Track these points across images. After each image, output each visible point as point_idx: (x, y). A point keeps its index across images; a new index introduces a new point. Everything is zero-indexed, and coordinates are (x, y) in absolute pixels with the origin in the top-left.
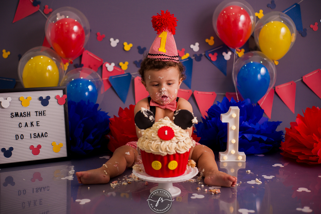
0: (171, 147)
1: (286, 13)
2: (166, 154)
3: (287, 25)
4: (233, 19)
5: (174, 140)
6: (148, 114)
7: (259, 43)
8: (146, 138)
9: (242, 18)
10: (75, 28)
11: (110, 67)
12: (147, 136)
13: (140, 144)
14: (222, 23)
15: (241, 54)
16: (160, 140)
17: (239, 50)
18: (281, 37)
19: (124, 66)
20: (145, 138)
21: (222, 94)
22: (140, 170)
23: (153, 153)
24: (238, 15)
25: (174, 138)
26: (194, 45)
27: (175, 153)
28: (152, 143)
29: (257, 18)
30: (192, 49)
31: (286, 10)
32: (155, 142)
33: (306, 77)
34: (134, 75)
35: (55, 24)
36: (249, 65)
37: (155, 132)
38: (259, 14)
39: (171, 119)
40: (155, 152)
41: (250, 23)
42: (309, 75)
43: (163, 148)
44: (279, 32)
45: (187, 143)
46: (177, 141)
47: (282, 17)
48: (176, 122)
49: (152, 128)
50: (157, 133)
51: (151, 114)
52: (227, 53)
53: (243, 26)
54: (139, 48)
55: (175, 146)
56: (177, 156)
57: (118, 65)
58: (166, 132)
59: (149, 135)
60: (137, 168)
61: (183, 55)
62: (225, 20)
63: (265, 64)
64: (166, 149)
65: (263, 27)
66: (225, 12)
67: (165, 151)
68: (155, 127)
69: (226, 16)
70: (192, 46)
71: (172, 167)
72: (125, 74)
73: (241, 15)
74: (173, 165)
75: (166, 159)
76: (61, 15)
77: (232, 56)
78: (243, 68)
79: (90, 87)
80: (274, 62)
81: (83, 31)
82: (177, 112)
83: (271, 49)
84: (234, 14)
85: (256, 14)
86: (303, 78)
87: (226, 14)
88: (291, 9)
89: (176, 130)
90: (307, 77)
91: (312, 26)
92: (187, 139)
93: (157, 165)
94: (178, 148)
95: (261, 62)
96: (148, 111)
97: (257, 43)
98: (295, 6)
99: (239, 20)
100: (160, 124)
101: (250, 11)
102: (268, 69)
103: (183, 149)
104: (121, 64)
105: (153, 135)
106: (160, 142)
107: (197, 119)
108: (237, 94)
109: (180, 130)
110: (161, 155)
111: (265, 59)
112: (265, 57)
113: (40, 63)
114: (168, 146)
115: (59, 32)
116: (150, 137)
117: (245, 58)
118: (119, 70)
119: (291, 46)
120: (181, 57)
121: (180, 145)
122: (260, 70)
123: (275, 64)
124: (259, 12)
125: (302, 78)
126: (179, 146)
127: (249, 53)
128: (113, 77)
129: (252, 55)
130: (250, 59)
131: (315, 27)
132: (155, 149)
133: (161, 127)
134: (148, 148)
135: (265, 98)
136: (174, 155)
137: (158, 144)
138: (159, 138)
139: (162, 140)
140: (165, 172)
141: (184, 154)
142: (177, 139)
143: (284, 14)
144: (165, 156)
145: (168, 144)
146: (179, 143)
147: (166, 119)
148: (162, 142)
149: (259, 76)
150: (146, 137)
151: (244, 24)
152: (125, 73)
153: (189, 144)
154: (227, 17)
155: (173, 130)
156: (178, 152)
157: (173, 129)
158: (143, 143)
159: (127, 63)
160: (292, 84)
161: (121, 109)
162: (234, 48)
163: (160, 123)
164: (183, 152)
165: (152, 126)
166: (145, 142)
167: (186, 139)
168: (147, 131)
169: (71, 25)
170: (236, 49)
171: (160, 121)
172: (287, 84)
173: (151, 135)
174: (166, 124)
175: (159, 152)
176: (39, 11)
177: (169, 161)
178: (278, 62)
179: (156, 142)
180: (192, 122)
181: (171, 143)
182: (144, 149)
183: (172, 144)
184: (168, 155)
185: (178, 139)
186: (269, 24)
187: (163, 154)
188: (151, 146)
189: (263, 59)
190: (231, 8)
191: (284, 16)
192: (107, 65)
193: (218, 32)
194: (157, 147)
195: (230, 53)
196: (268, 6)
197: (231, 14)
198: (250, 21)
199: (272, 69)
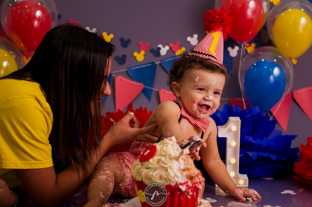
3: (308, 14)
4: (239, 6)
7: (273, 37)
9: (252, 4)
15: (251, 49)
17: (248, 45)
18: (301, 29)
21: (226, 99)
24: (246, 1)
26: (192, 37)
30: (189, 42)
34: (115, 74)
36: (260, 63)
41: (262, 11)
44: (297, 23)
47: (303, 4)
52: (233, 48)
53: (253, 15)
54: (122, 40)
61: (177, 50)
62: (230, 6)
63: (280, 64)
65: (278, 16)
69: (231, 1)
70: (189, 39)
73: (250, 1)
77: (239, 52)
78: (252, 68)
80: (291, 59)
95: (275, 61)
97: (271, 37)
99: (248, 7)
102: (283, 70)
108: (243, 100)
111: (280, 57)
112: (280, 55)
117: (255, 55)
120: (175, 52)
122: (273, 70)
123: (293, 63)
127: (260, 48)
129: (264, 51)
130: (261, 56)
135: (279, 105)
149: (272, 78)
151: (254, 12)
154: (232, 3)
162: (242, 42)
170: (244, 43)
178: (296, 60)
186: (286, 12)
189: (277, 56)
191: (305, 3)
195: (237, 48)
198: (261, 7)
199: (288, 69)
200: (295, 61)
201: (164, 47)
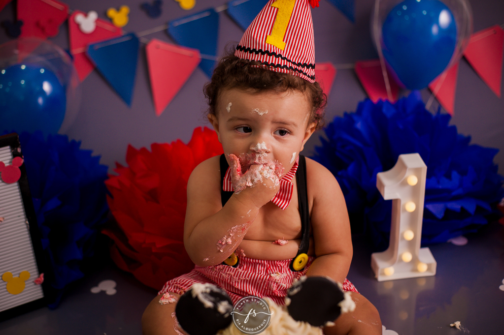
11: (87, 23)
19: (120, 18)
34: (145, 37)
57: (103, 17)
72: (123, 36)
79: (47, 87)
104: (112, 13)
118: (108, 27)
128: (98, 47)
152: (123, 33)
159: (125, 10)
192: (80, 18)
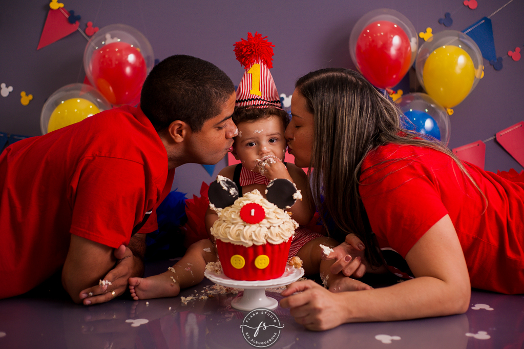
0: (259, 234)
1: (467, 34)
2: (251, 244)
3: (467, 52)
4: (380, 43)
5: (264, 224)
6: (227, 185)
7: (423, 81)
8: (224, 221)
9: (396, 40)
10: (131, 58)
12: (225, 217)
13: (215, 229)
14: (363, 48)
15: (397, 97)
16: (242, 223)
17: (392, 91)
18: (458, 70)
20: (222, 221)
22: (217, 271)
23: (232, 243)
24: (389, 36)
25: (264, 221)
27: (265, 242)
28: (231, 228)
29: (421, 41)
31: (469, 28)
32: (235, 226)
33: (502, 134)
35: (99, 51)
36: (407, 114)
37: (237, 212)
38: (426, 34)
39: (263, 193)
40: (235, 240)
41: (409, 49)
42: (506, 132)
43: (247, 236)
44: (455, 63)
45: (284, 229)
46: (268, 226)
47: (461, 39)
48: (270, 198)
49: (233, 206)
50: (239, 214)
51: (233, 186)
53: (397, 54)
55: (265, 233)
56: (267, 248)
58: (253, 211)
59: (227, 217)
60: (212, 267)
62: (368, 44)
63: (433, 114)
64: (251, 236)
65: (430, 55)
66: (368, 31)
67: (249, 240)
68: (238, 204)
69: (370, 37)
71: (260, 265)
73: (394, 36)
74: (262, 262)
75: (251, 252)
76: (112, 37)
80: (446, 110)
81: (143, 63)
82: (271, 183)
83: (442, 89)
84: (382, 34)
85: (422, 35)
86: (497, 137)
87: (371, 34)
88: (476, 26)
89: (268, 209)
90: (504, 134)
91: (510, 53)
92: (285, 223)
93: (238, 262)
94: (270, 236)
95: (427, 110)
96: (227, 180)
97: (421, 81)
98: (483, 21)
99: (391, 44)
100: (245, 200)
101: (409, 30)
102: (437, 122)
103: (278, 238)
105: (233, 216)
106: (243, 227)
107: (301, 193)
109: (276, 209)
110: (244, 245)
111: (432, 106)
112: (433, 103)
113: (76, 110)
114: (254, 232)
115: (105, 64)
116: (229, 219)
117: (402, 104)
119: (474, 84)
121: (273, 232)
122: (424, 122)
123: (448, 113)
124: (425, 32)
125: (495, 135)
126: (271, 233)
127: (407, 95)
129: (412, 99)
130: (408, 105)
131: (516, 55)
132: (235, 237)
133: (245, 204)
134: (225, 235)
136: (263, 246)
137: (239, 230)
138: (242, 221)
139: (246, 224)
140: (250, 272)
141: (279, 245)
142: (269, 222)
143: (464, 35)
144: (249, 248)
145: (254, 230)
146: (272, 228)
147: (255, 193)
148: (245, 226)
149: (423, 132)
150: (224, 219)
151: (399, 50)
153: (289, 230)
154: (371, 40)
155: (263, 209)
156: (270, 241)
157: (263, 207)
158: (218, 228)
160: (478, 145)
161: (204, 184)
162: (384, 88)
163: (245, 198)
164: (277, 241)
165: (233, 204)
166: (221, 226)
167: (283, 223)
168: (225, 211)
169: (124, 53)
170: (387, 89)
171: (245, 196)
172: (472, 146)
173: (231, 215)
174: (255, 201)
175: (241, 242)
176: (78, 31)
177: (256, 256)
178: (452, 110)
179: (237, 226)
180: (293, 197)
181: (259, 228)
182: (219, 236)
183: (260, 230)
184: (254, 245)
185: (271, 223)
186: (439, 49)
187: (246, 243)
188: (229, 232)
189: (429, 105)
190: (379, 25)
191: (463, 38)
193: (358, 65)
194: (237, 233)
196: (440, 21)
197: (379, 35)
198: (408, 45)
199: (443, 121)
200: (451, 112)
201: (288, 96)
